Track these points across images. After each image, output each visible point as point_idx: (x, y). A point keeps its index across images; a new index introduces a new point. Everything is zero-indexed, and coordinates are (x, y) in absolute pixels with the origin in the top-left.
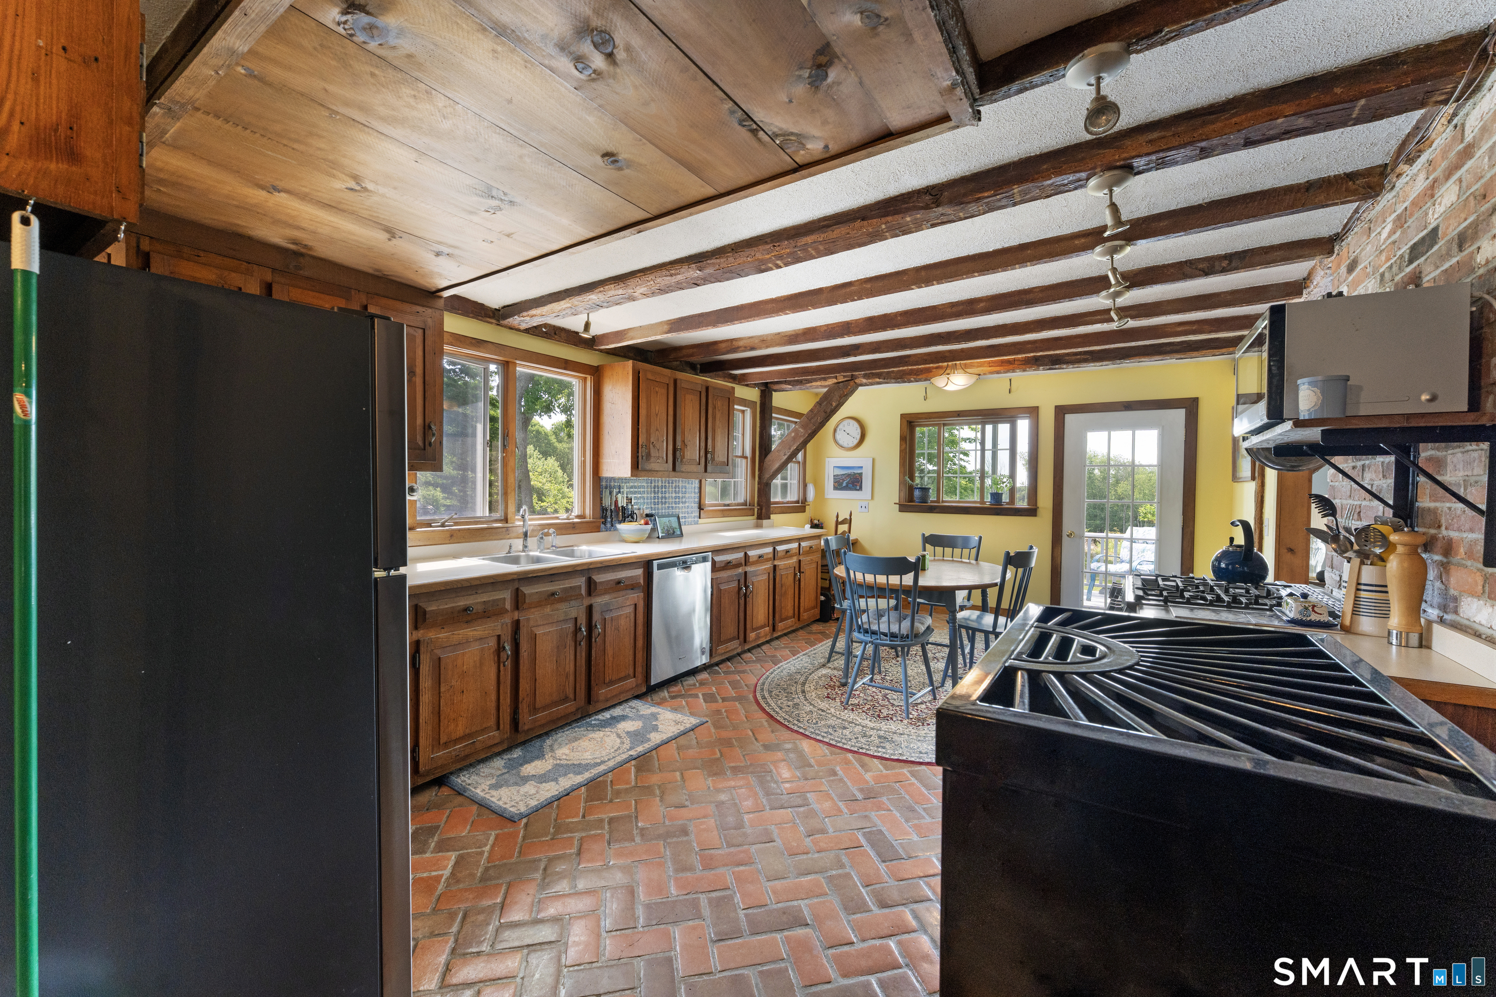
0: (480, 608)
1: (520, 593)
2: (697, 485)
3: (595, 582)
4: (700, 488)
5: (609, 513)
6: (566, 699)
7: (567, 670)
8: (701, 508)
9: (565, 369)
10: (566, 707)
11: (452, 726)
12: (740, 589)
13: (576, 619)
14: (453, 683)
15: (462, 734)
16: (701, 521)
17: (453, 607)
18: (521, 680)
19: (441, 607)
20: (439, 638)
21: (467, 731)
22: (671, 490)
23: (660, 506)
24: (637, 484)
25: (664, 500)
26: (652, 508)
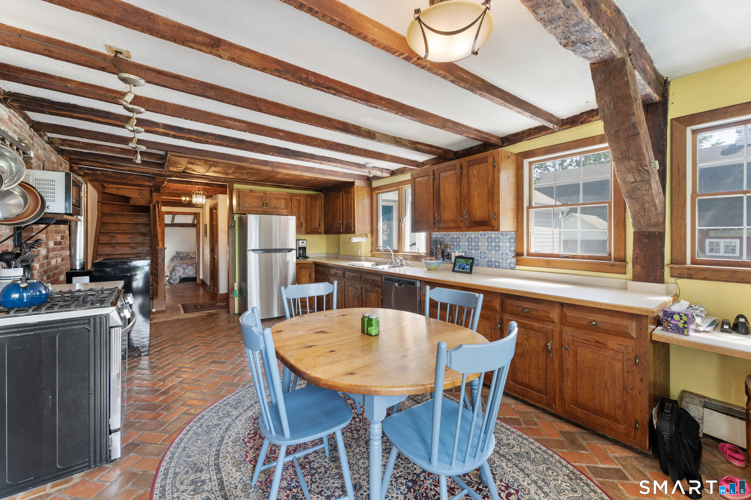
2: (513, 236)
4: (517, 238)
16: (518, 267)
22: (483, 240)
23: (473, 251)
24: (455, 236)
25: (476, 248)
26: (466, 252)
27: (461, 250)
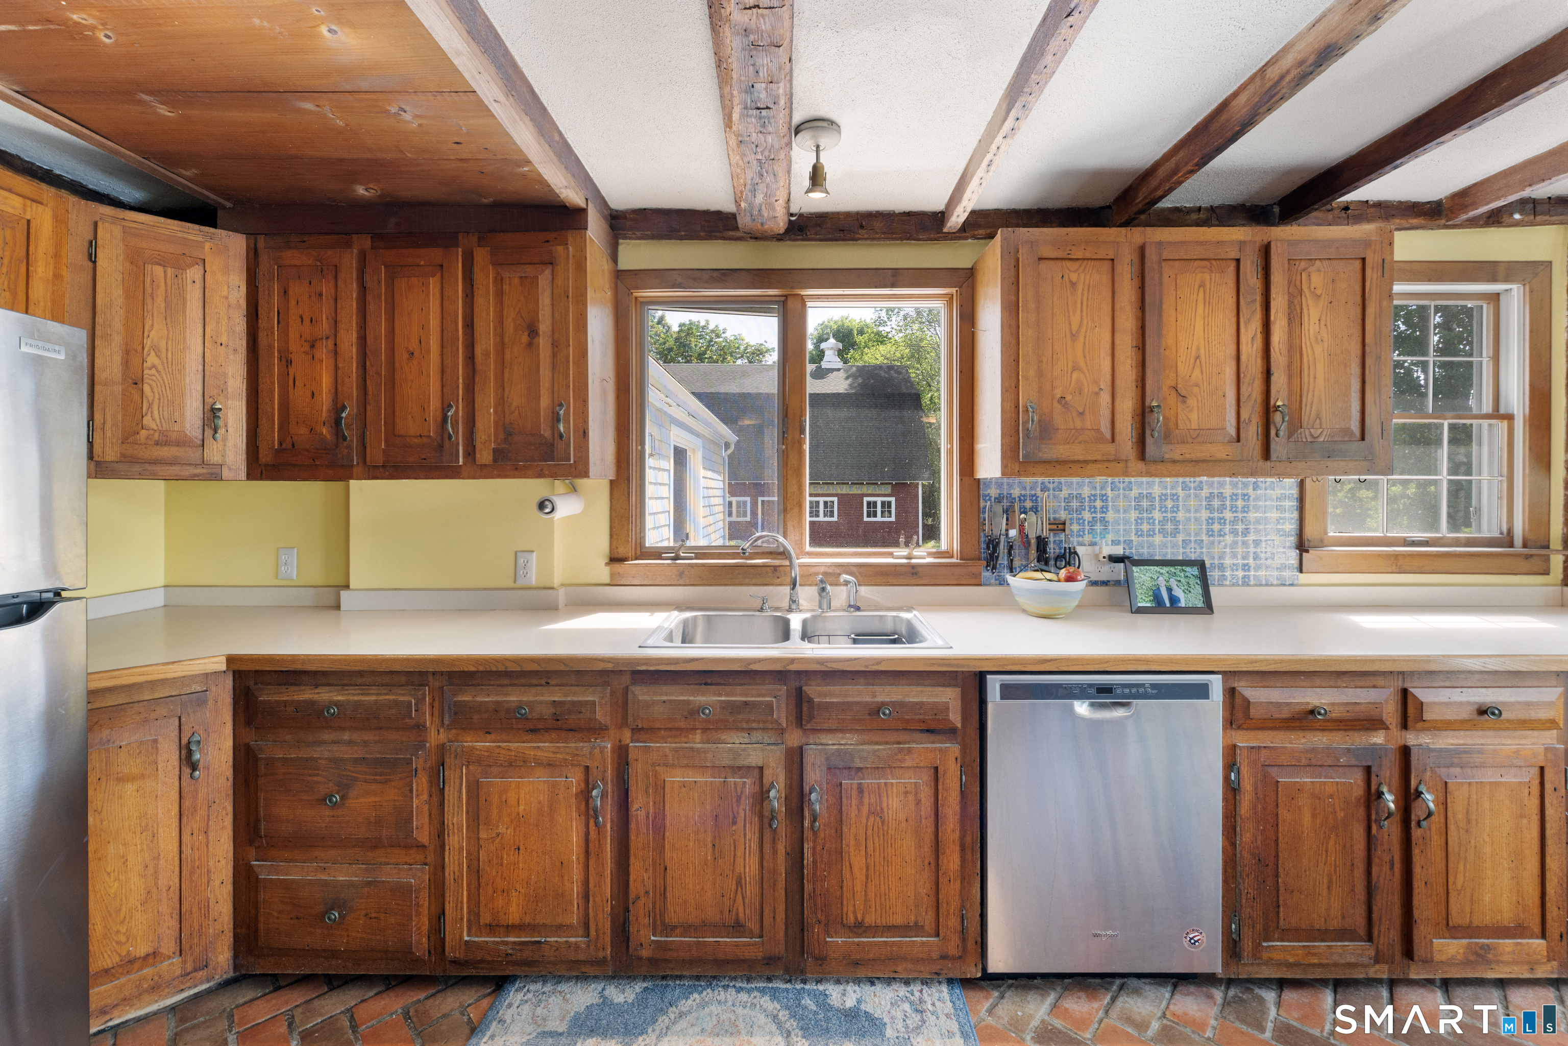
0: (547, 712)
1: (630, 696)
2: (1295, 492)
3: (810, 701)
4: (1301, 499)
5: (1002, 548)
6: (737, 928)
7: (739, 869)
8: (1302, 546)
9: (893, 285)
10: (737, 945)
11: (500, 902)
12: (1372, 797)
13: (761, 769)
14: (502, 829)
15: (517, 921)
16: (1304, 578)
17: (497, 702)
18: (632, 860)
19: (478, 699)
20: (473, 748)
21: (528, 920)
22: (1192, 503)
23: (1158, 539)
24: (1086, 492)
25: (1169, 527)
26: (1129, 543)
27: (1110, 537)
